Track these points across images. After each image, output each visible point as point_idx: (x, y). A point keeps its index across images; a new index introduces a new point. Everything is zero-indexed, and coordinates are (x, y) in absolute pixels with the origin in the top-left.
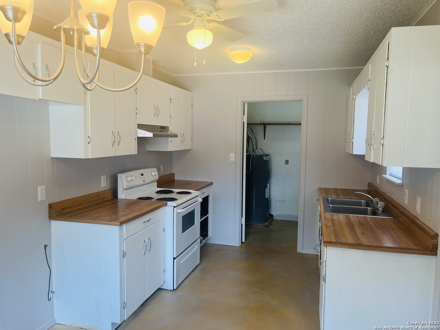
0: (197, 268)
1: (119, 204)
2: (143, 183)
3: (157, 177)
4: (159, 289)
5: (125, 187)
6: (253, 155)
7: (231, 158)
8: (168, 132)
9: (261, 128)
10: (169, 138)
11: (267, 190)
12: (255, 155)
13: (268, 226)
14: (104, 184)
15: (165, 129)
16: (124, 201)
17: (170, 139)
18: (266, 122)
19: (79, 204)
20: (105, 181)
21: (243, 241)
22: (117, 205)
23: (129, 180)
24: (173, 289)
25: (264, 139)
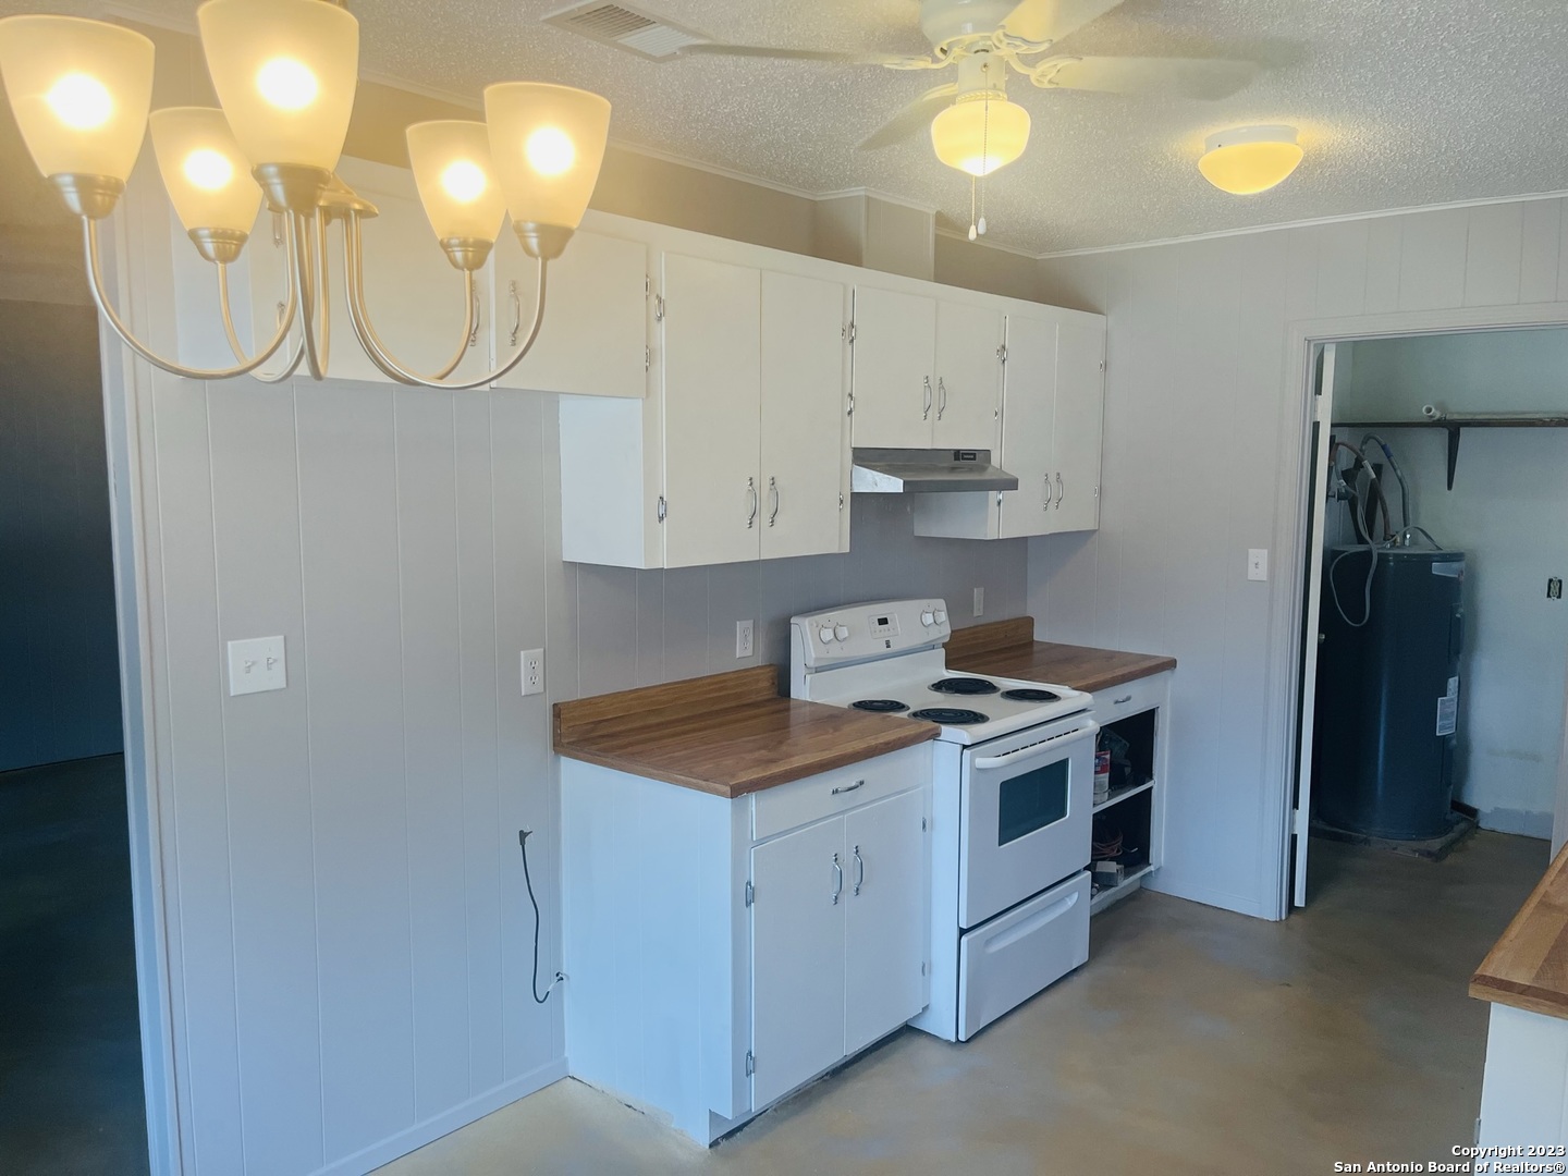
0: (1075, 978)
1: (795, 715)
2: (884, 650)
3: (945, 632)
4: (908, 1030)
5: (811, 664)
6: (1379, 554)
7: (1251, 566)
8: (990, 470)
9: (1437, 442)
10: (992, 494)
11: (1446, 705)
12: (1394, 554)
13: (1437, 856)
14: (745, 649)
15: (974, 459)
16: (808, 708)
17: (994, 496)
18: (1456, 417)
19: (653, 711)
20: (750, 638)
21: (1299, 901)
22: (789, 716)
23: (828, 639)
24: (954, 1040)
25: (1450, 487)
